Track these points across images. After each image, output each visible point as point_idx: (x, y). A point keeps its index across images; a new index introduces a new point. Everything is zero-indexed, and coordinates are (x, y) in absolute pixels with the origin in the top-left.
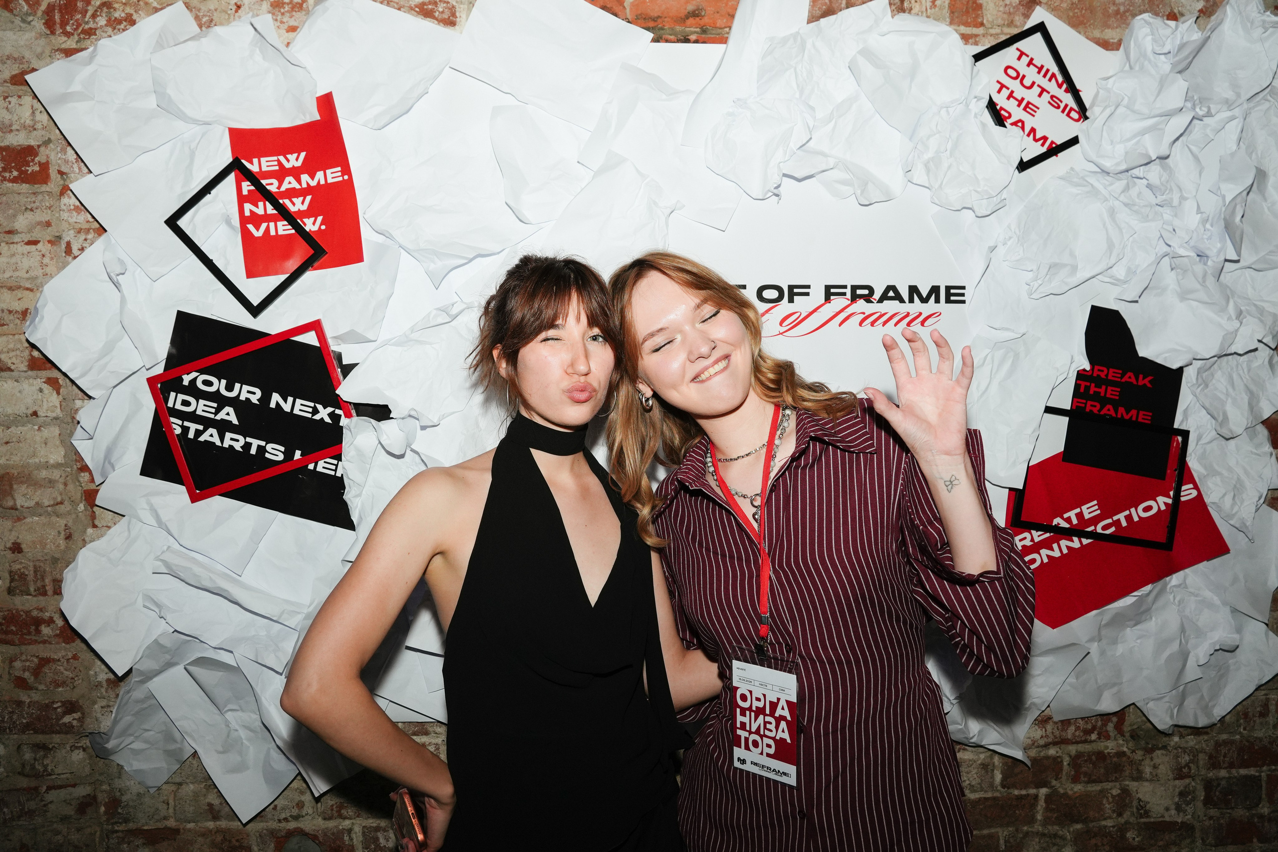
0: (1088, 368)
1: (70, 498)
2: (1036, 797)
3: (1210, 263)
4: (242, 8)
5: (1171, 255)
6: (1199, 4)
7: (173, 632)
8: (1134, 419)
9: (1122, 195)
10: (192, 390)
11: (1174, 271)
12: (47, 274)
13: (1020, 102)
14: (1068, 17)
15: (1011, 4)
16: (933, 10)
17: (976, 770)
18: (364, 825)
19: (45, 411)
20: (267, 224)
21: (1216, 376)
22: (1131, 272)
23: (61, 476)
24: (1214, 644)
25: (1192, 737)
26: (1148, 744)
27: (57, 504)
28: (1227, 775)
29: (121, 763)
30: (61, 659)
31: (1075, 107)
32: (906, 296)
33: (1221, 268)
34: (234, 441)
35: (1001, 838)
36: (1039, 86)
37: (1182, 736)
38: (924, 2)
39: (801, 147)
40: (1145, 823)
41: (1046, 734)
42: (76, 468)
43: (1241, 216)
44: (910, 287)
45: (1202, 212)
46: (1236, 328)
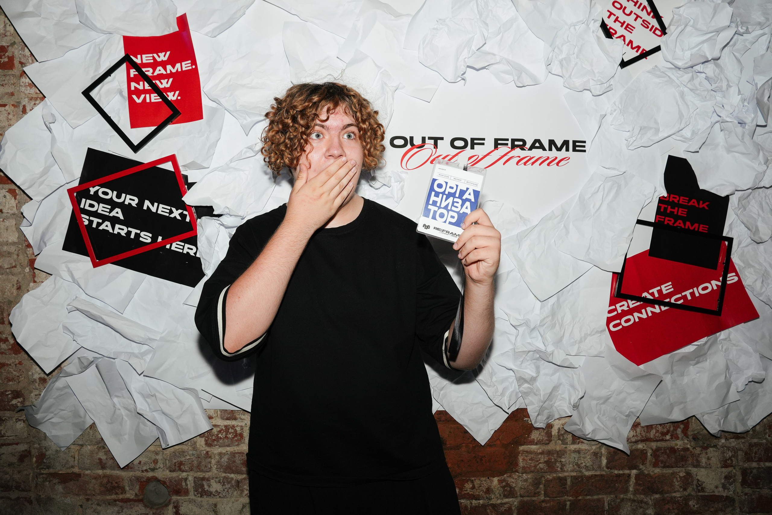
0: (666, 195)
1: (20, 264)
2: (629, 475)
3: (747, 127)
5: (721, 122)
8: (696, 229)
9: (689, 83)
10: (96, 197)
11: (722, 132)
12: (11, 125)
13: (623, 24)
17: (590, 456)
18: (195, 476)
19: (7, 209)
20: (144, 95)
21: (751, 203)
22: (694, 133)
23: (15, 250)
24: (749, 377)
25: (734, 440)
26: (704, 444)
27: (13, 267)
28: (757, 466)
29: (44, 431)
30: (12, 365)
31: (659, 27)
32: (546, 145)
33: (754, 130)
34: (121, 230)
35: (605, 502)
36: (635, 14)
37: (726, 439)
39: (479, 49)
40: (701, 496)
41: (636, 434)
42: (25, 246)
43: (768, 97)
44: (549, 140)
45: (742, 94)
46: (764, 170)
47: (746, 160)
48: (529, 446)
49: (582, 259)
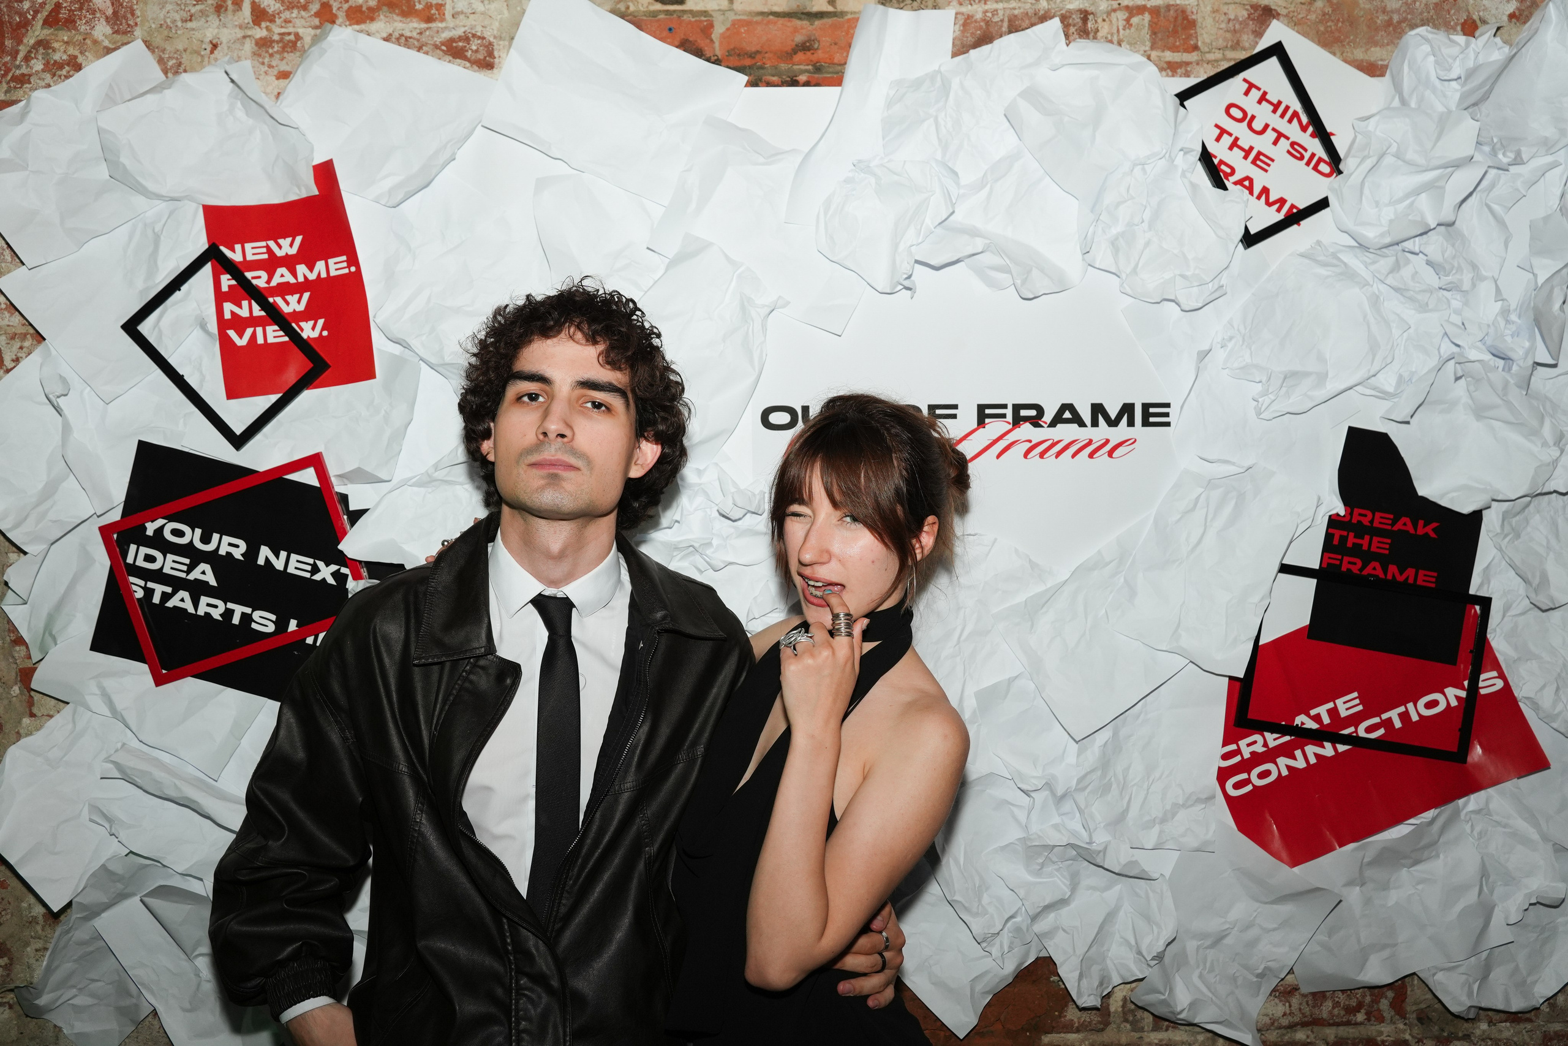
0: (1342, 513)
3: (1515, 368)
4: (219, 48)
5: (1458, 359)
6: (1509, 5)
7: (126, 855)
8: (1411, 581)
9: (1390, 276)
10: (158, 542)
11: (1462, 381)
13: (1247, 153)
14: (1317, 32)
15: (1236, 18)
16: (1128, 31)
20: (253, 329)
21: (1531, 522)
22: (1403, 381)
24: (1529, 895)
25: (1508, 1024)
26: (1443, 1030)
29: (60, 1024)
31: (1325, 157)
32: (1087, 417)
33: (1529, 373)
34: (212, 608)
36: (1274, 130)
37: (1491, 1022)
38: (1114, 20)
39: (940, 224)
41: (1291, 1010)
42: (9, 641)
43: (1561, 302)
44: (1093, 405)
45: (1502, 300)
46: (1555, 458)
47: (1514, 437)
48: (1063, 1035)
49: (1164, 649)
